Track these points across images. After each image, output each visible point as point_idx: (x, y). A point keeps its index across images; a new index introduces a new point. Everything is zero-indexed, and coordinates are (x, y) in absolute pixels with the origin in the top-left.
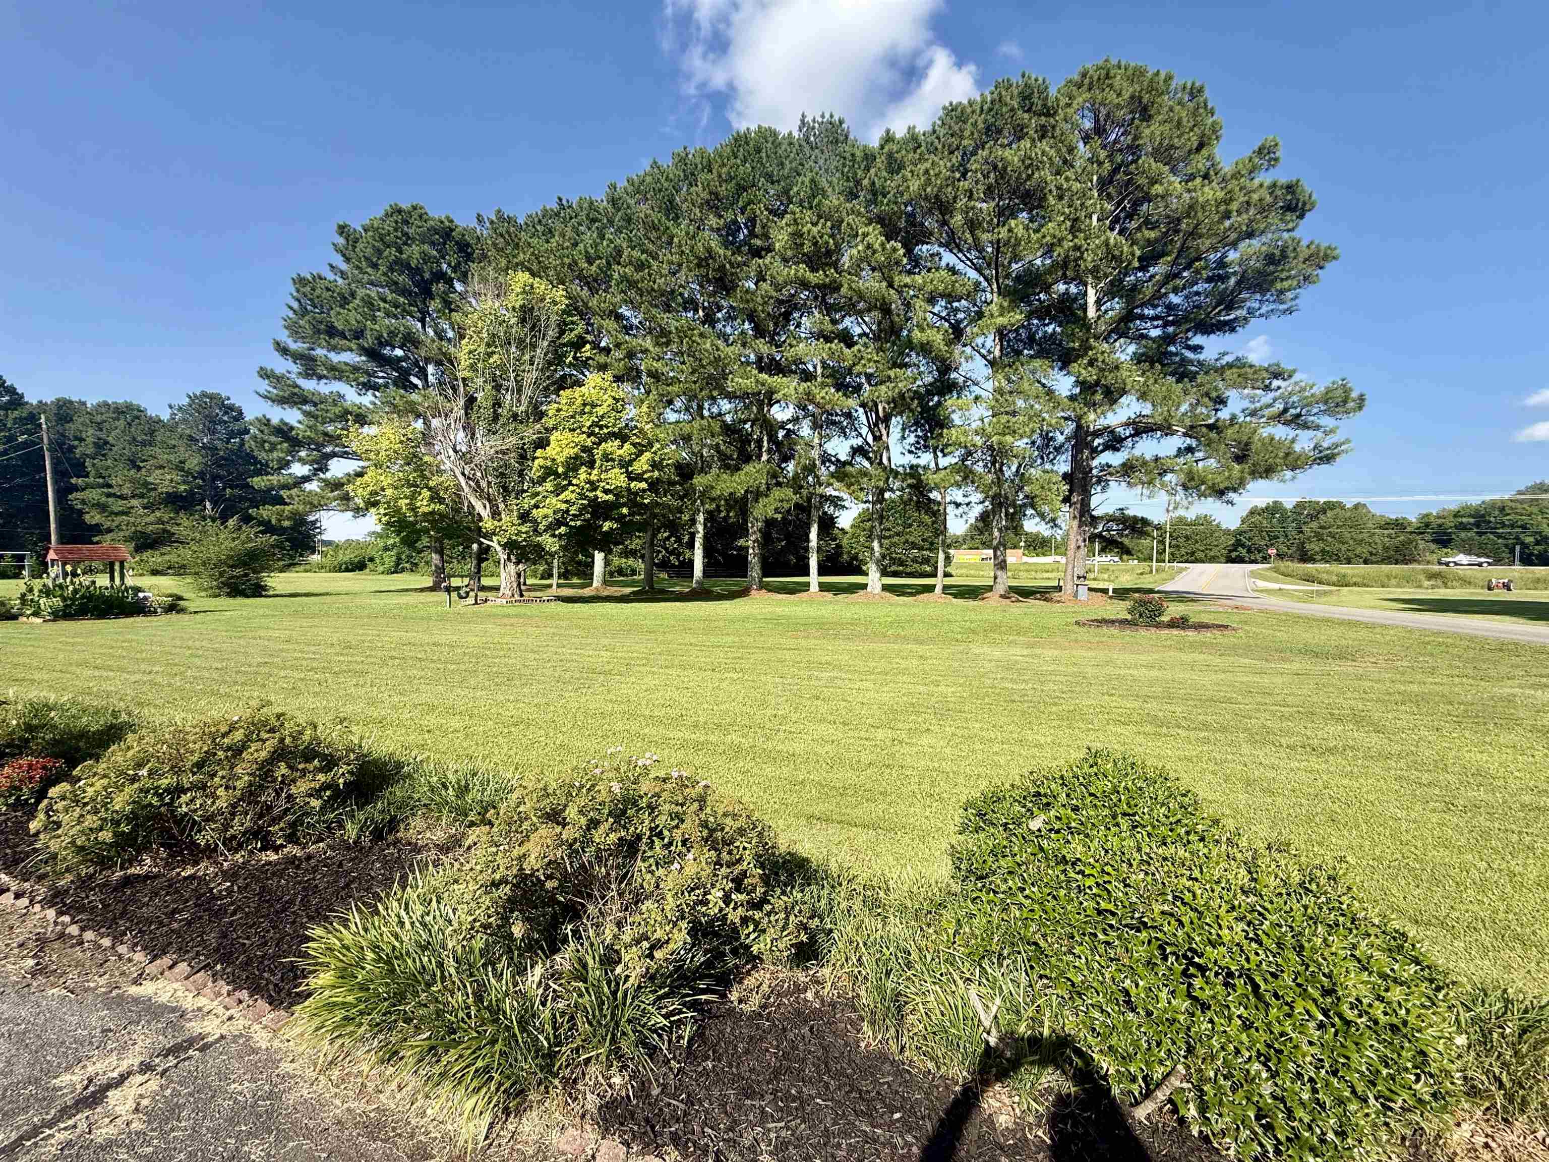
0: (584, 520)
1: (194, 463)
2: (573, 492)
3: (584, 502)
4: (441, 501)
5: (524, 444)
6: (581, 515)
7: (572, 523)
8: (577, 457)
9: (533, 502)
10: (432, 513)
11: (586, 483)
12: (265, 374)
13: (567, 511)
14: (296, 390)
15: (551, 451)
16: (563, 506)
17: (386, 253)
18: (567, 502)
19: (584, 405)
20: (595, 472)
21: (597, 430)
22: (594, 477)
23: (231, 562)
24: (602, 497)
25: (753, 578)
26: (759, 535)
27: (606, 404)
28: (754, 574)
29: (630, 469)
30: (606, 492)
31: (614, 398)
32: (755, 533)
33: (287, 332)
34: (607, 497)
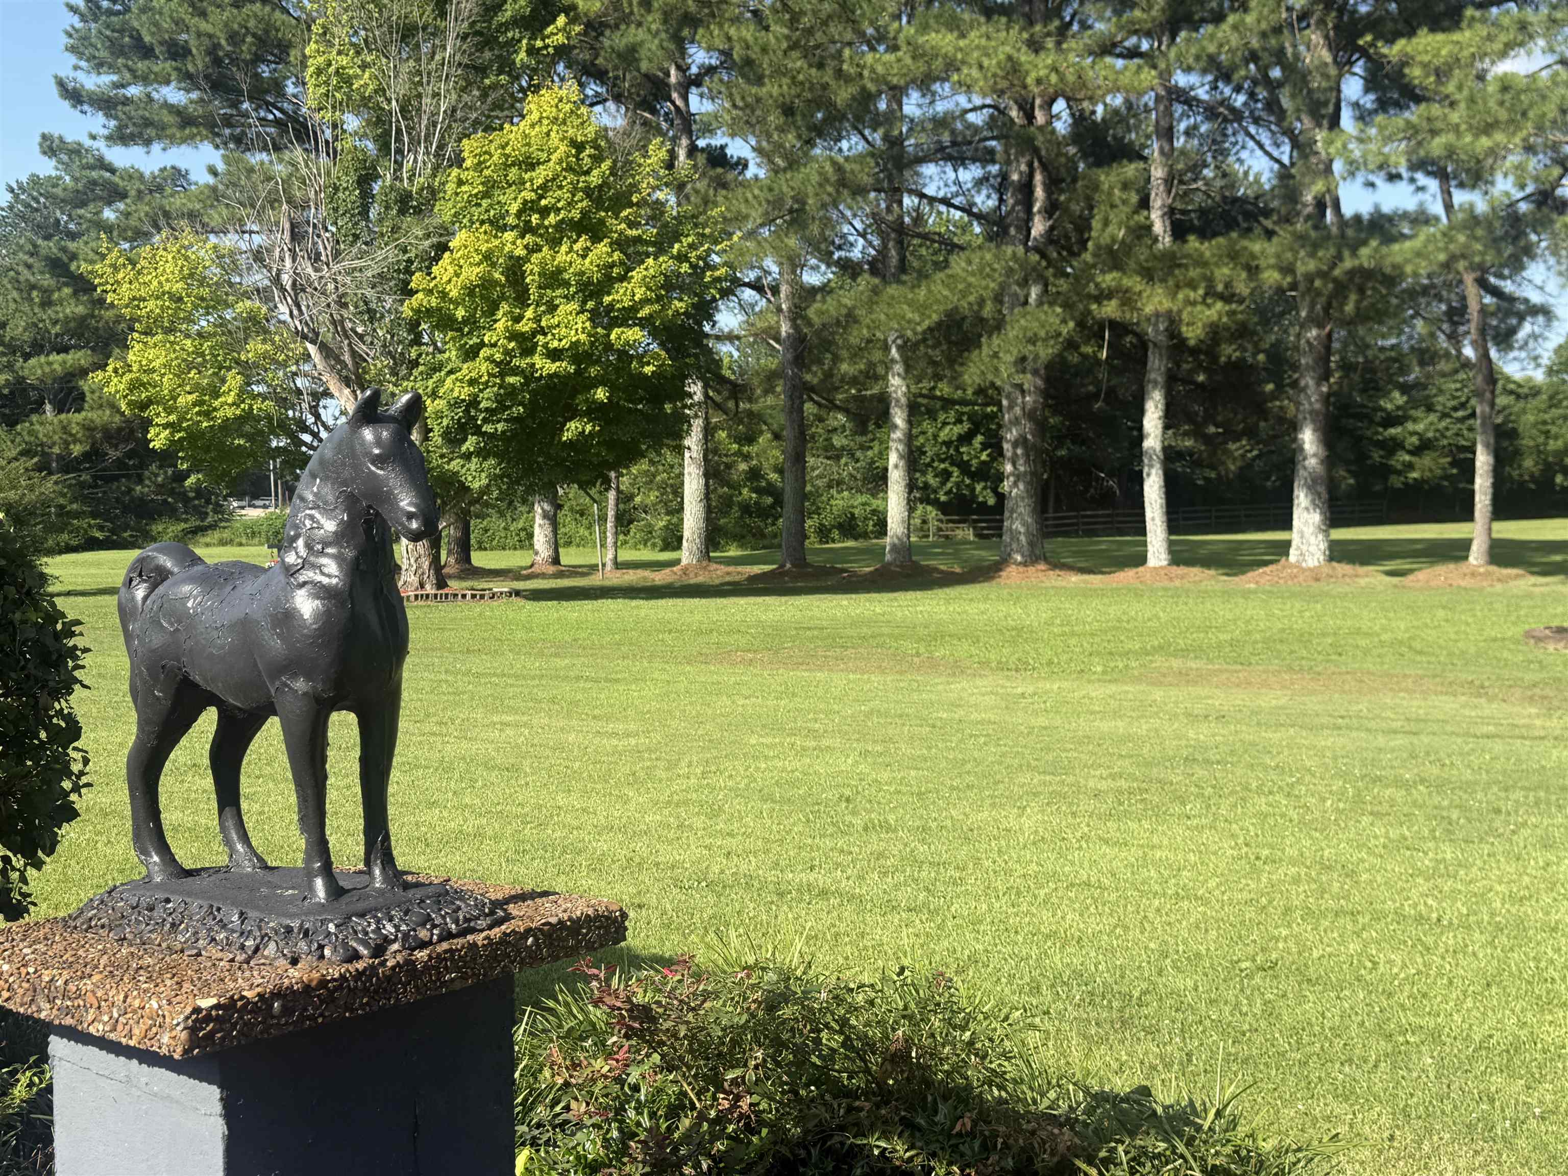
0: (514, 420)
2: (487, 359)
3: (509, 380)
6: (502, 407)
7: (488, 428)
8: (487, 283)
11: (510, 339)
12: (51, 147)
13: (474, 402)
15: (443, 269)
16: (465, 393)
18: (472, 382)
19: (506, 166)
20: (529, 313)
21: (535, 219)
22: (525, 326)
24: (545, 366)
26: (1027, 426)
27: (554, 157)
29: (607, 299)
30: (554, 355)
31: (573, 143)
32: (1016, 422)
34: (551, 367)
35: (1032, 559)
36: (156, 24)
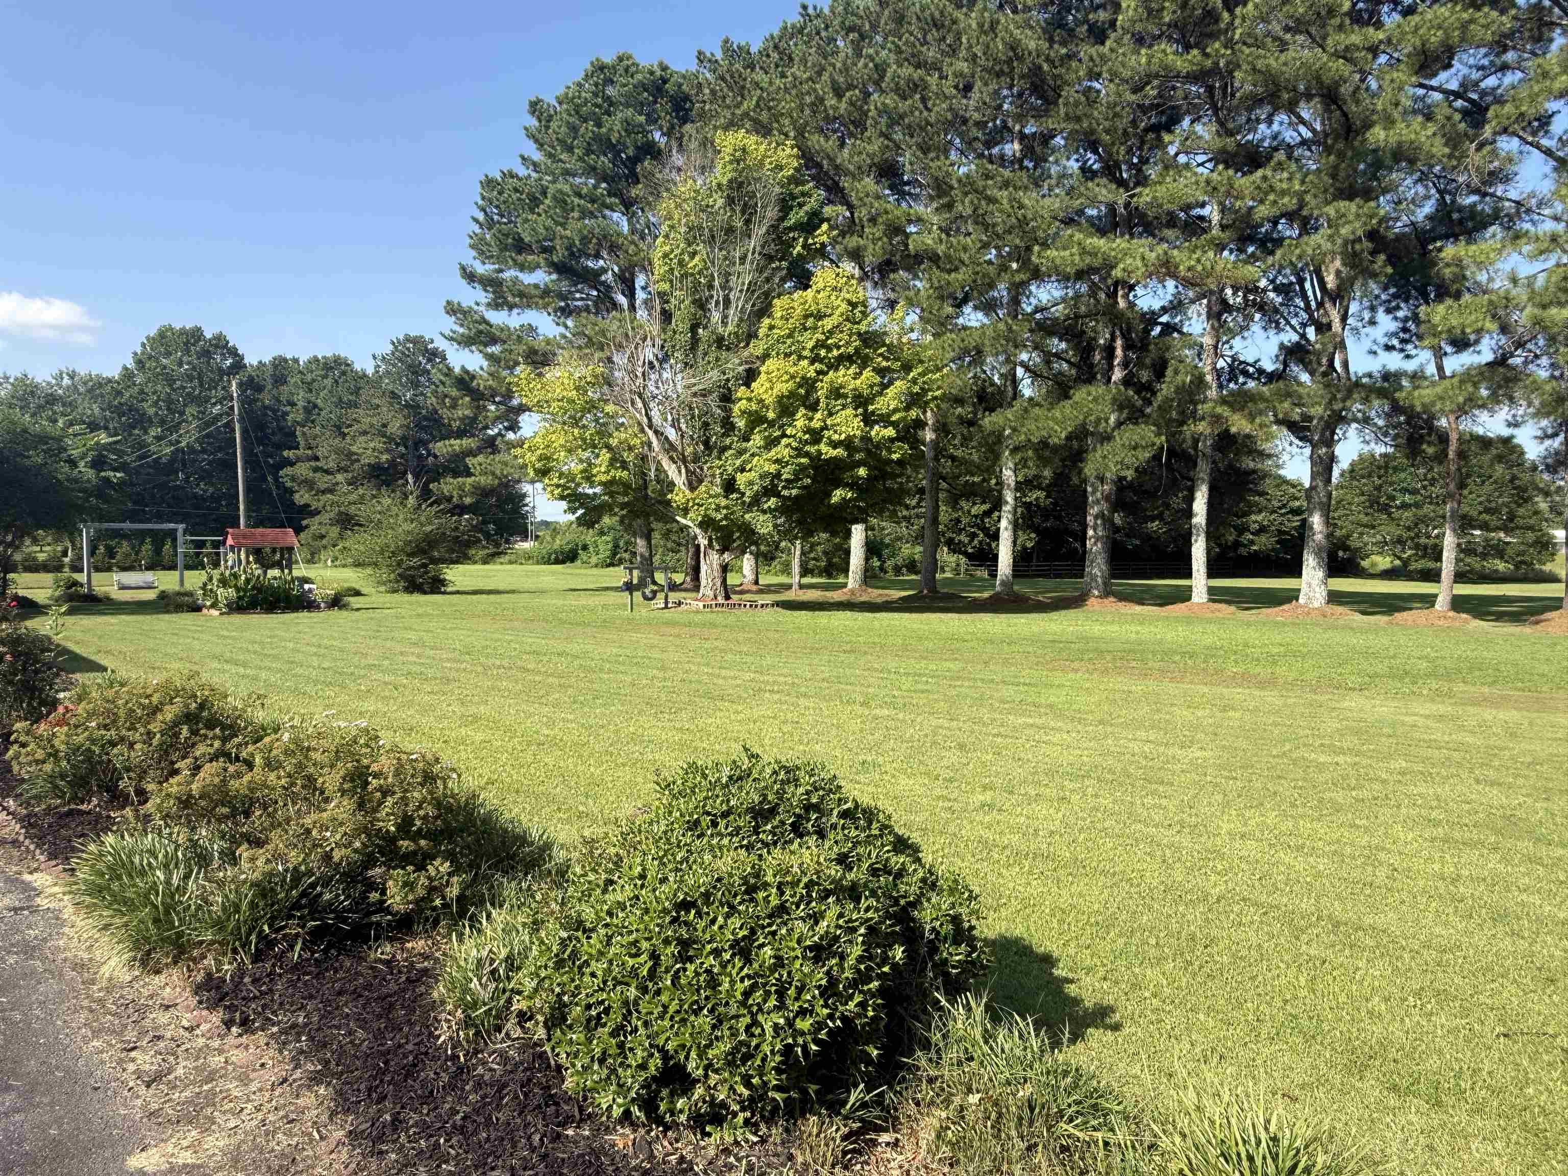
0: (804, 488)
1: (396, 427)
2: (787, 446)
3: (803, 460)
4: (624, 466)
5: (728, 380)
6: (797, 479)
7: (785, 493)
8: (792, 394)
9: (738, 462)
10: (612, 482)
11: (805, 433)
12: (452, 309)
13: (778, 475)
14: (482, 327)
15: (759, 386)
16: (773, 468)
17: (582, 130)
18: (777, 461)
19: (806, 317)
20: (818, 415)
21: (823, 353)
22: (816, 424)
23: (408, 549)
24: (828, 452)
25: (1094, 578)
26: (1105, 506)
27: (837, 313)
28: (1096, 571)
29: (871, 408)
30: (835, 445)
31: (850, 303)
32: (1098, 502)
33: (474, 253)
34: (834, 453)
35: (1107, 593)
36: (534, 230)
